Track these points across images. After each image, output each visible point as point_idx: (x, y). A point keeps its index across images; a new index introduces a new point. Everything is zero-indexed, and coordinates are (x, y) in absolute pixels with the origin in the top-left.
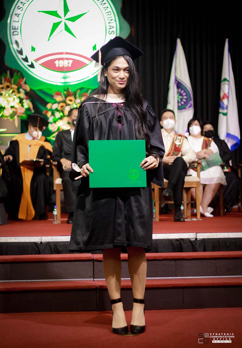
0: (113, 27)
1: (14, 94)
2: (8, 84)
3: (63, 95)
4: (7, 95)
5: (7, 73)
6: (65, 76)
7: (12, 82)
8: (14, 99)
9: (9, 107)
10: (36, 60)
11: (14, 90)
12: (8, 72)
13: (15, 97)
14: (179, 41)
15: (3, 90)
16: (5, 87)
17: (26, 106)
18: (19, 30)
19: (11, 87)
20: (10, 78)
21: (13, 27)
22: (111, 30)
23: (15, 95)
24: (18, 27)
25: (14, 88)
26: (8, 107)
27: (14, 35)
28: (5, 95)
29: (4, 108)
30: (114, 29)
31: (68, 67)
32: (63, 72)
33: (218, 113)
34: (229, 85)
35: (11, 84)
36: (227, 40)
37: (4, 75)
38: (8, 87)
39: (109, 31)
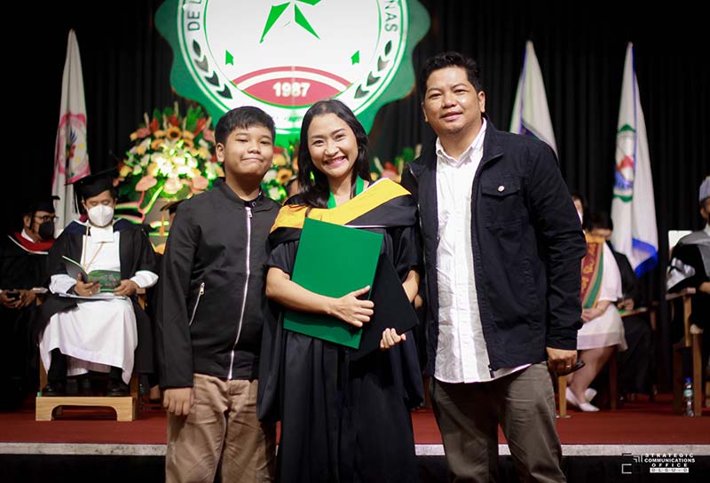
0: (395, 16)
1: (186, 149)
2: (176, 129)
3: (286, 154)
4: (172, 152)
5: (173, 107)
6: (293, 116)
7: (184, 126)
8: (186, 161)
9: (177, 175)
10: (234, 81)
11: (187, 141)
12: (176, 104)
13: (188, 155)
14: (530, 47)
15: (164, 142)
16: (168, 135)
17: (211, 176)
18: (201, 21)
19: (180, 134)
20: (180, 119)
21: (188, 14)
22: (391, 22)
23: (188, 152)
24: (199, 13)
25: (188, 138)
26: (173, 176)
27: (189, 29)
28: (168, 151)
29: (166, 178)
30: (397, 21)
31: (300, 96)
32: (290, 107)
33: (611, 196)
34: (635, 138)
35: (181, 130)
36: (630, 46)
37: (167, 109)
38: (174, 135)
39: (387, 25)
